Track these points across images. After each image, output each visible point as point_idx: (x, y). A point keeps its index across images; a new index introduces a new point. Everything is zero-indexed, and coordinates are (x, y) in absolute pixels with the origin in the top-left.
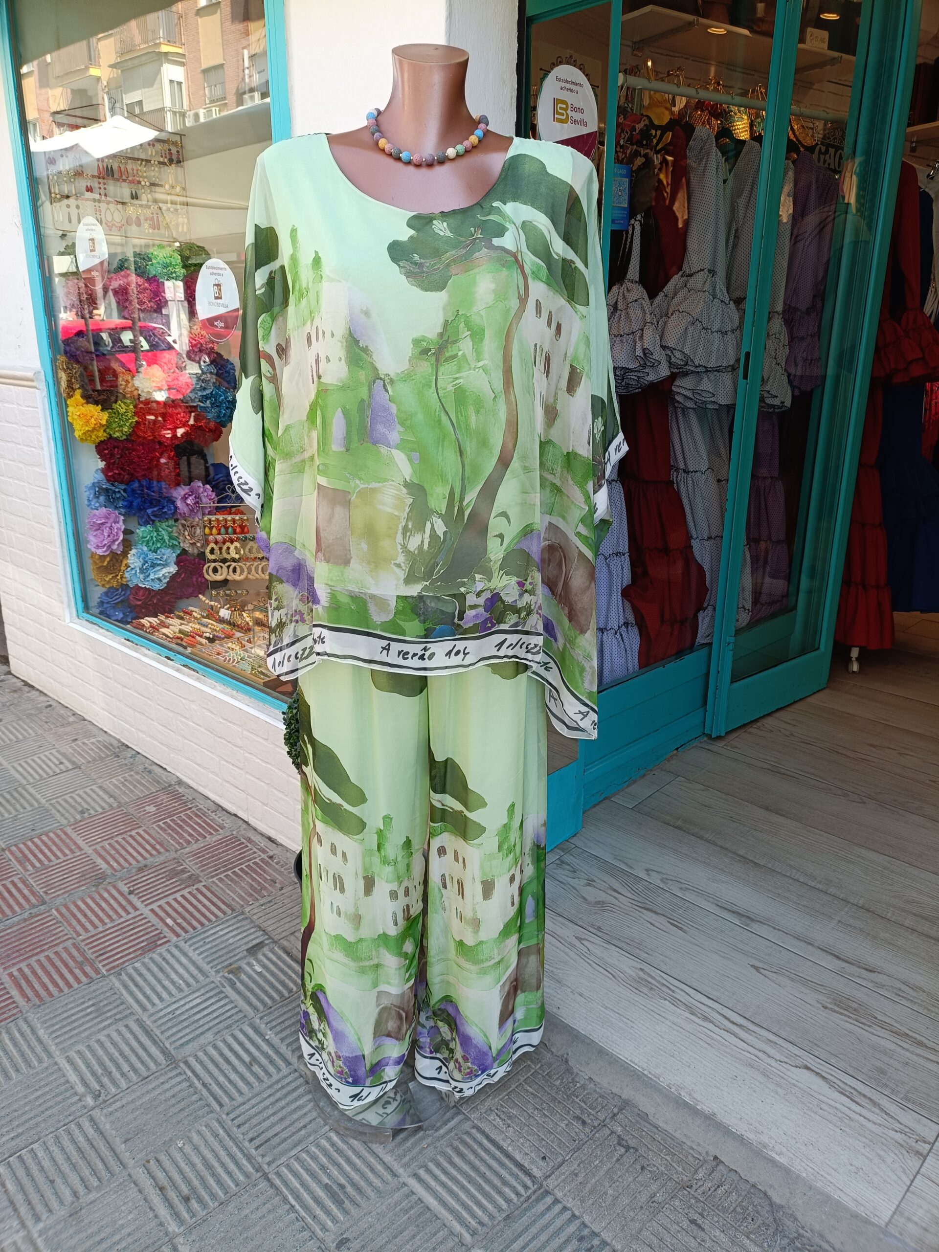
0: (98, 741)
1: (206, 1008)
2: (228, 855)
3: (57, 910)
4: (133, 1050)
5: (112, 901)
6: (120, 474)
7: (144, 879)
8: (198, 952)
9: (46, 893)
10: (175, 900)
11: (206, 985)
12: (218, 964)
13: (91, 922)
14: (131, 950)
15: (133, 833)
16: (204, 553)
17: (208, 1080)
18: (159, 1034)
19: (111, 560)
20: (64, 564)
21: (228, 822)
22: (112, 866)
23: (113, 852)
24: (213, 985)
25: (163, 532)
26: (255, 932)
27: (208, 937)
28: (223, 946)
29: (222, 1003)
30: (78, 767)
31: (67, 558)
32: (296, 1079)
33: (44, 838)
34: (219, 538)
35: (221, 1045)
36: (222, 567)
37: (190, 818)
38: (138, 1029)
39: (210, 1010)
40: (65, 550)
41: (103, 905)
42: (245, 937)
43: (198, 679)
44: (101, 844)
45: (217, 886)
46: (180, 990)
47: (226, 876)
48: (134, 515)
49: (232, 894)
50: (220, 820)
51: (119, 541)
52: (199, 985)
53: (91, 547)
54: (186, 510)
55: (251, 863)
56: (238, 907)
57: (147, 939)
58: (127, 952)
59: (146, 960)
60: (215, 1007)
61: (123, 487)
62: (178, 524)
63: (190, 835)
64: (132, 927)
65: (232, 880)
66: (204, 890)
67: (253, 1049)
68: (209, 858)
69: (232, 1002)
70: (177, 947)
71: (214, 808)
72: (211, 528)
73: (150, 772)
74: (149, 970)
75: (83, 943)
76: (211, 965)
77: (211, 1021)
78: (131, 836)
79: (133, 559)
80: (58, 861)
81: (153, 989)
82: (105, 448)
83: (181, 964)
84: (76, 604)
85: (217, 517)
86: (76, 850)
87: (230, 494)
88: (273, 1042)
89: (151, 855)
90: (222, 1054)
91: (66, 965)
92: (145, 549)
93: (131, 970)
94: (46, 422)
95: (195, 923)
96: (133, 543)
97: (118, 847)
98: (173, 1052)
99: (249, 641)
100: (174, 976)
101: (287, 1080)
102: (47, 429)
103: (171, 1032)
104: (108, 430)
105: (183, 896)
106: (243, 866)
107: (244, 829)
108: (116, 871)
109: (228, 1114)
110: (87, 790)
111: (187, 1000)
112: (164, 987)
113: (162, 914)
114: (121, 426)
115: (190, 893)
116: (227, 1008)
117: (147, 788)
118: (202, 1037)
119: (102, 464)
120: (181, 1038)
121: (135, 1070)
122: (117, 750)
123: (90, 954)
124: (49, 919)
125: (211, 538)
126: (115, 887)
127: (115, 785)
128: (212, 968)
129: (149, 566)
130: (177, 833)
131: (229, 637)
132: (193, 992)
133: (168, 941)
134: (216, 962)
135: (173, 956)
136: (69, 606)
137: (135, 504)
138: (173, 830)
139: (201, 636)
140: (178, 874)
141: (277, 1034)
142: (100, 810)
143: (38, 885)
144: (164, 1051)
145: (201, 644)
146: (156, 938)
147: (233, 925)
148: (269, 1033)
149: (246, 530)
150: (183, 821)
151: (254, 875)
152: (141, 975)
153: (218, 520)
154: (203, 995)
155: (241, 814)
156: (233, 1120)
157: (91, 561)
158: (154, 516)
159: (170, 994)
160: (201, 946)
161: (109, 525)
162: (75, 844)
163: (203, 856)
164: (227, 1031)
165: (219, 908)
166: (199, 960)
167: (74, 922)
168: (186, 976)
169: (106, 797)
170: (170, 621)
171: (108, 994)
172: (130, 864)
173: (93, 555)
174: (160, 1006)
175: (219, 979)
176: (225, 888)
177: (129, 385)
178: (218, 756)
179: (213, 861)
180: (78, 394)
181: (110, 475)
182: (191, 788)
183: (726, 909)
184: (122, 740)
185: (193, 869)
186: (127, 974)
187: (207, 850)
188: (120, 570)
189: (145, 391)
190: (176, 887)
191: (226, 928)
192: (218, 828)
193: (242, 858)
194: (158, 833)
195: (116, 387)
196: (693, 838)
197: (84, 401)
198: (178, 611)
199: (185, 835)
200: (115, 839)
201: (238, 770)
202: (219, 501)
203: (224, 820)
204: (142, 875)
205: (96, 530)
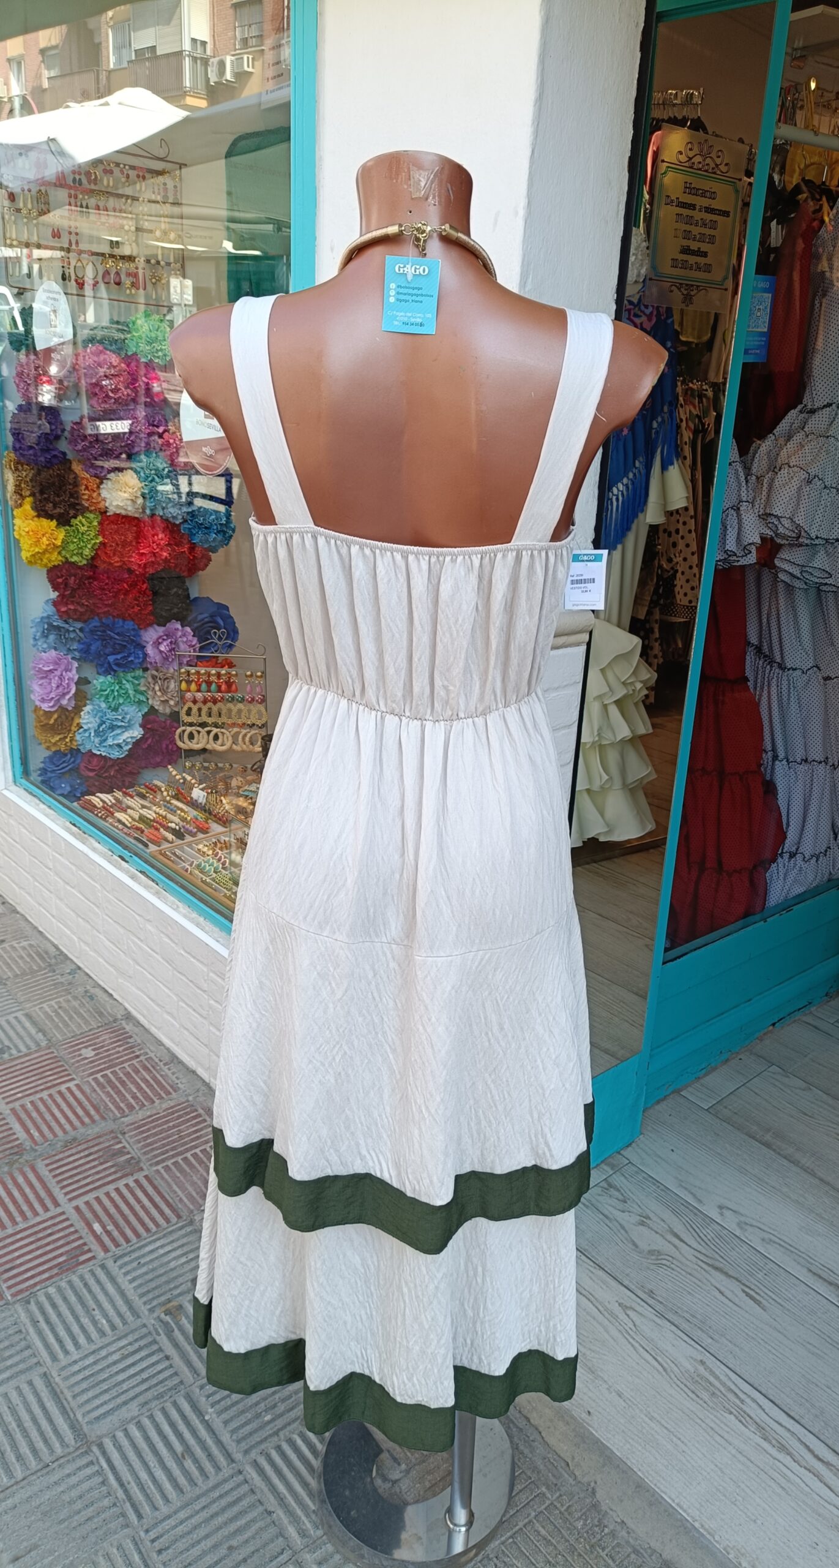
0: (31, 946)
1: (133, 1364)
2: (180, 1131)
4: (34, 1420)
5: (28, 1190)
6: (75, 610)
7: (72, 1159)
8: (129, 1277)
10: (107, 1194)
11: (136, 1330)
12: (154, 1299)
14: (45, 1267)
15: (63, 1088)
16: (178, 712)
17: (126, 1476)
18: (70, 1399)
19: (59, 717)
21: (183, 1084)
22: (31, 1136)
23: (34, 1114)
24: (144, 1330)
25: (128, 686)
27: (143, 1256)
28: (162, 1271)
29: (154, 1358)
30: (1, 982)
31: (4, 708)
32: (238, 1486)
34: (199, 695)
35: (146, 1422)
36: (199, 732)
37: (137, 1072)
38: (44, 1389)
39: (137, 1368)
40: (3, 699)
41: (16, 1194)
42: (192, 1259)
43: (157, 894)
44: (21, 1102)
45: (163, 1178)
46: (103, 1334)
48: (92, 661)
49: (180, 1193)
50: (174, 1078)
51: (71, 694)
52: (126, 1329)
53: (35, 698)
54: (158, 658)
55: (207, 1147)
56: (184, 1214)
57: (67, 1252)
58: (41, 1269)
59: (63, 1284)
60: (144, 1364)
61: (79, 625)
62: (148, 674)
63: (135, 1097)
64: (49, 1231)
65: (182, 1171)
66: (145, 1183)
67: (187, 1435)
68: (155, 1134)
69: (167, 1358)
70: (103, 1267)
71: (167, 1059)
72: (189, 682)
73: (91, 998)
74: (65, 1299)
76: (145, 1299)
77: (137, 1385)
78: (60, 1093)
79: (87, 718)
81: (69, 1330)
82: (59, 576)
83: (106, 1294)
84: (13, 766)
85: (197, 669)
87: (216, 641)
88: (215, 1427)
89: (83, 1123)
90: (147, 1439)
92: (103, 705)
93: (42, 1299)
95: (129, 1233)
96: (89, 697)
97: (42, 1108)
98: (86, 1429)
100: (96, 1313)
101: (227, 1486)
103: (85, 1397)
104: (64, 553)
105: (117, 1190)
106: (197, 1151)
108: (36, 1143)
109: (147, 1531)
110: (11, 1018)
111: (111, 1349)
112: (82, 1328)
113: (89, 1215)
114: (81, 548)
115: (127, 1185)
116: (160, 1367)
118: (124, 1409)
119: (54, 595)
120: (97, 1407)
121: (35, 1451)
122: (53, 961)
125: (188, 695)
126: (34, 1169)
127: (46, 1013)
128: (145, 1303)
129: (105, 729)
130: (118, 1092)
131: (202, 831)
132: (119, 1339)
133: (94, 1257)
134: (151, 1296)
135: (98, 1282)
136: (5, 769)
137: (93, 648)
138: (114, 1087)
139: (167, 829)
140: (114, 1155)
141: (219, 1413)
142: (24, 1050)
144: (74, 1426)
145: (166, 840)
146: (78, 1252)
147: (178, 1239)
148: (210, 1410)
149: (234, 687)
150: (127, 1074)
152: (54, 1306)
153: (198, 673)
154: (130, 1344)
155: (200, 1071)
156: (153, 1541)
157: (34, 716)
158: (118, 665)
159: (89, 1339)
160: (134, 1269)
161: (58, 673)
163: (149, 1130)
164: (157, 1402)
165: (162, 1213)
166: (129, 1288)
168: (111, 1312)
169: (33, 1031)
170: (128, 801)
171: (10, 1332)
172: (55, 1135)
173: (37, 709)
174: (76, 1356)
175: (153, 1322)
176: (172, 1183)
177: (95, 495)
178: (177, 995)
179: (160, 1140)
180: (28, 502)
181: (63, 609)
182: (143, 1026)
183: (820, 1277)
184: (61, 947)
185: (135, 1150)
186: (38, 1303)
187: (153, 1121)
188: (70, 730)
189: (115, 503)
190: (110, 1175)
191: (169, 1244)
192: (171, 1090)
193: (198, 1138)
194: (95, 1090)
195: (77, 498)
196: (785, 1163)
197: (35, 514)
198: (139, 786)
199: (128, 1096)
200: (38, 1096)
201: (201, 1019)
202: (201, 649)
203: (178, 1078)
204: (70, 1152)
205: (42, 678)
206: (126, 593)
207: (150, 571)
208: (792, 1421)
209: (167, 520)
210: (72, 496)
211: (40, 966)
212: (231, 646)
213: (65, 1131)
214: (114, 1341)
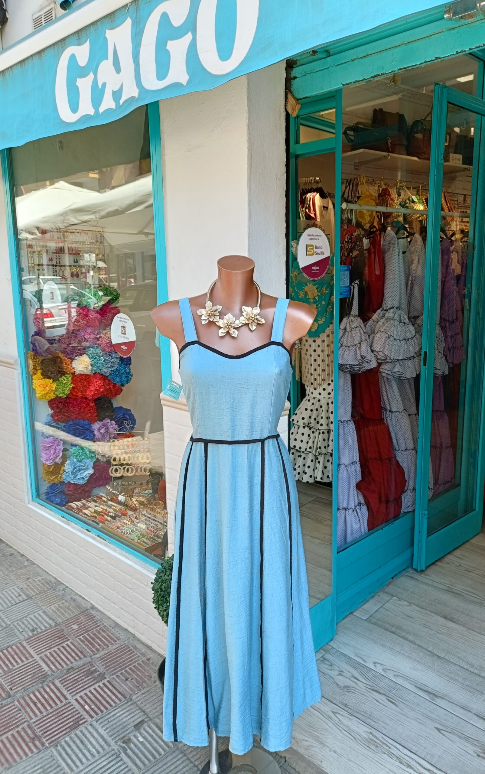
0: (43, 579)
1: (109, 768)
2: (122, 658)
3: (18, 701)
5: (52, 694)
6: (61, 418)
7: (71, 677)
8: (104, 728)
9: (11, 689)
10: (90, 692)
11: (110, 752)
12: (116, 737)
13: (39, 709)
14: (63, 728)
15: (64, 645)
16: (110, 460)
19: (55, 467)
20: (26, 469)
21: (122, 636)
22: (51, 669)
23: (52, 658)
24: (113, 752)
25: (86, 450)
26: (140, 712)
27: (110, 717)
28: (119, 724)
29: (119, 764)
30: (29, 598)
31: (28, 466)
33: (10, 649)
34: (119, 451)
36: (120, 469)
37: (99, 633)
40: (27, 461)
41: (46, 696)
42: (133, 717)
43: (106, 545)
44: (45, 653)
45: (116, 681)
46: (93, 756)
47: (121, 674)
49: (125, 686)
50: (117, 634)
51: (60, 457)
52: (105, 752)
53: (43, 460)
54: (100, 436)
55: (136, 664)
56: (128, 696)
57: (73, 720)
58: (61, 730)
59: (73, 735)
60: (114, 767)
61: (63, 424)
62: (95, 444)
63: (99, 645)
64: (64, 712)
65: (125, 677)
66: (108, 684)
68: (111, 661)
69: (125, 763)
70: (91, 725)
71: (113, 625)
72: (114, 446)
73: (74, 600)
74: (74, 742)
75: (34, 725)
76: (113, 737)
78: (63, 647)
79: (68, 467)
80: (19, 666)
81: (77, 756)
82: (54, 403)
83: (94, 737)
84: (32, 493)
85: (118, 439)
86: (29, 658)
87: (126, 426)
89: (75, 660)
91: (24, 740)
92: (75, 460)
93: (63, 743)
94: (19, 388)
95: (102, 708)
96: (68, 456)
97: (55, 655)
99: (136, 518)
100: (89, 746)
102: (20, 392)
104: (56, 393)
105: (95, 689)
106: (132, 666)
107: (132, 640)
108: (54, 672)
110: (36, 614)
111: (98, 763)
112: (84, 754)
113: (82, 702)
114: (64, 390)
115: (99, 686)
117: (73, 612)
119: (51, 412)
122: (54, 585)
123: (38, 732)
124: (13, 707)
125: (114, 451)
126: (53, 684)
127: (53, 610)
128: (113, 739)
129: (76, 470)
130: (91, 644)
131: (125, 515)
132: (102, 757)
133: (86, 721)
134: (115, 735)
135: (90, 732)
136: (28, 494)
138: (89, 641)
139: (107, 515)
140: (92, 673)
142: (44, 629)
143: (6, 684)
145: (107, 520)
146: (79, 719)
147: (126, 708)
149: (135, 446)
150: (95, 635)
151: (138, 673)
152: (69, 746)
154: (107, 759)
155: (130, 629)
157: (42, 468)
159: (87, 759)
160: (106, 724)
161: (54, 447)
162: (29, 653)
163: (107, 659)
165: (117, 697)
166: (105, 734)
167: (28, 710)
168: (97, 746)
169: (48, 620)
170: (89, 504)
171: (50, 760)
172: (63, 667)
173: (44, 464)
174: (81, 767)
175: (117, 747)
176: (121, 682)
177: (69, 367)
178: (117, 593)
179: (113, 663)
180: (39, 373)
181: (56, 418)
182: (100, 611)
183: (421, 689)
184: (57, 578)
185: (101, 669)
186: (61, 746)
187: (109, 655)
188: (59, 473)
189: (79, 369)
190: (91, 682)
191: (122, 711)
192: (116, 639)
193: (131, 660)
194: (80, 644)
195: (62, 368)
196: (402, 639)
197: (42, 377)
198: (93, 496)
199: (96, 645)
200: (53, 649)
201: (129, 603)
202: (120, 430)
203: (119, 634)
204: (70, 674)
205: (46, 450)
206: (85, 408)
207: (96, 397)
208: (412, 754)
209: (102, 374)
210: (59, 368)
211: (48, 588)
212: (133, 428)
213: (67, 665)
214: (100, 759)
